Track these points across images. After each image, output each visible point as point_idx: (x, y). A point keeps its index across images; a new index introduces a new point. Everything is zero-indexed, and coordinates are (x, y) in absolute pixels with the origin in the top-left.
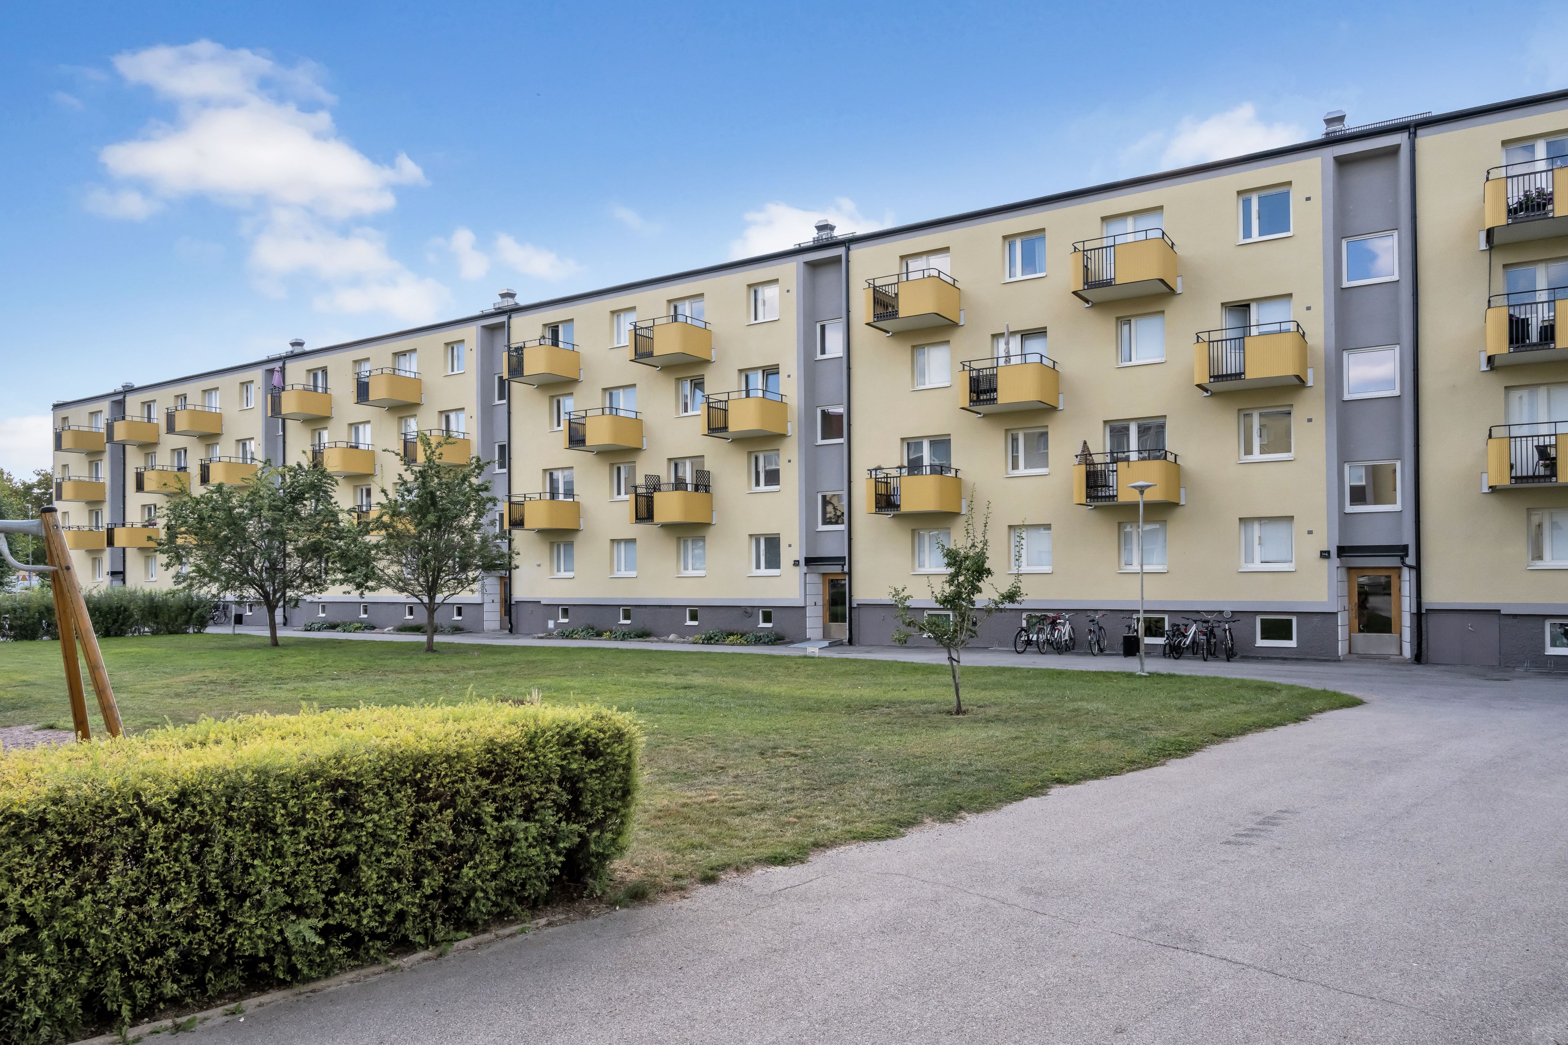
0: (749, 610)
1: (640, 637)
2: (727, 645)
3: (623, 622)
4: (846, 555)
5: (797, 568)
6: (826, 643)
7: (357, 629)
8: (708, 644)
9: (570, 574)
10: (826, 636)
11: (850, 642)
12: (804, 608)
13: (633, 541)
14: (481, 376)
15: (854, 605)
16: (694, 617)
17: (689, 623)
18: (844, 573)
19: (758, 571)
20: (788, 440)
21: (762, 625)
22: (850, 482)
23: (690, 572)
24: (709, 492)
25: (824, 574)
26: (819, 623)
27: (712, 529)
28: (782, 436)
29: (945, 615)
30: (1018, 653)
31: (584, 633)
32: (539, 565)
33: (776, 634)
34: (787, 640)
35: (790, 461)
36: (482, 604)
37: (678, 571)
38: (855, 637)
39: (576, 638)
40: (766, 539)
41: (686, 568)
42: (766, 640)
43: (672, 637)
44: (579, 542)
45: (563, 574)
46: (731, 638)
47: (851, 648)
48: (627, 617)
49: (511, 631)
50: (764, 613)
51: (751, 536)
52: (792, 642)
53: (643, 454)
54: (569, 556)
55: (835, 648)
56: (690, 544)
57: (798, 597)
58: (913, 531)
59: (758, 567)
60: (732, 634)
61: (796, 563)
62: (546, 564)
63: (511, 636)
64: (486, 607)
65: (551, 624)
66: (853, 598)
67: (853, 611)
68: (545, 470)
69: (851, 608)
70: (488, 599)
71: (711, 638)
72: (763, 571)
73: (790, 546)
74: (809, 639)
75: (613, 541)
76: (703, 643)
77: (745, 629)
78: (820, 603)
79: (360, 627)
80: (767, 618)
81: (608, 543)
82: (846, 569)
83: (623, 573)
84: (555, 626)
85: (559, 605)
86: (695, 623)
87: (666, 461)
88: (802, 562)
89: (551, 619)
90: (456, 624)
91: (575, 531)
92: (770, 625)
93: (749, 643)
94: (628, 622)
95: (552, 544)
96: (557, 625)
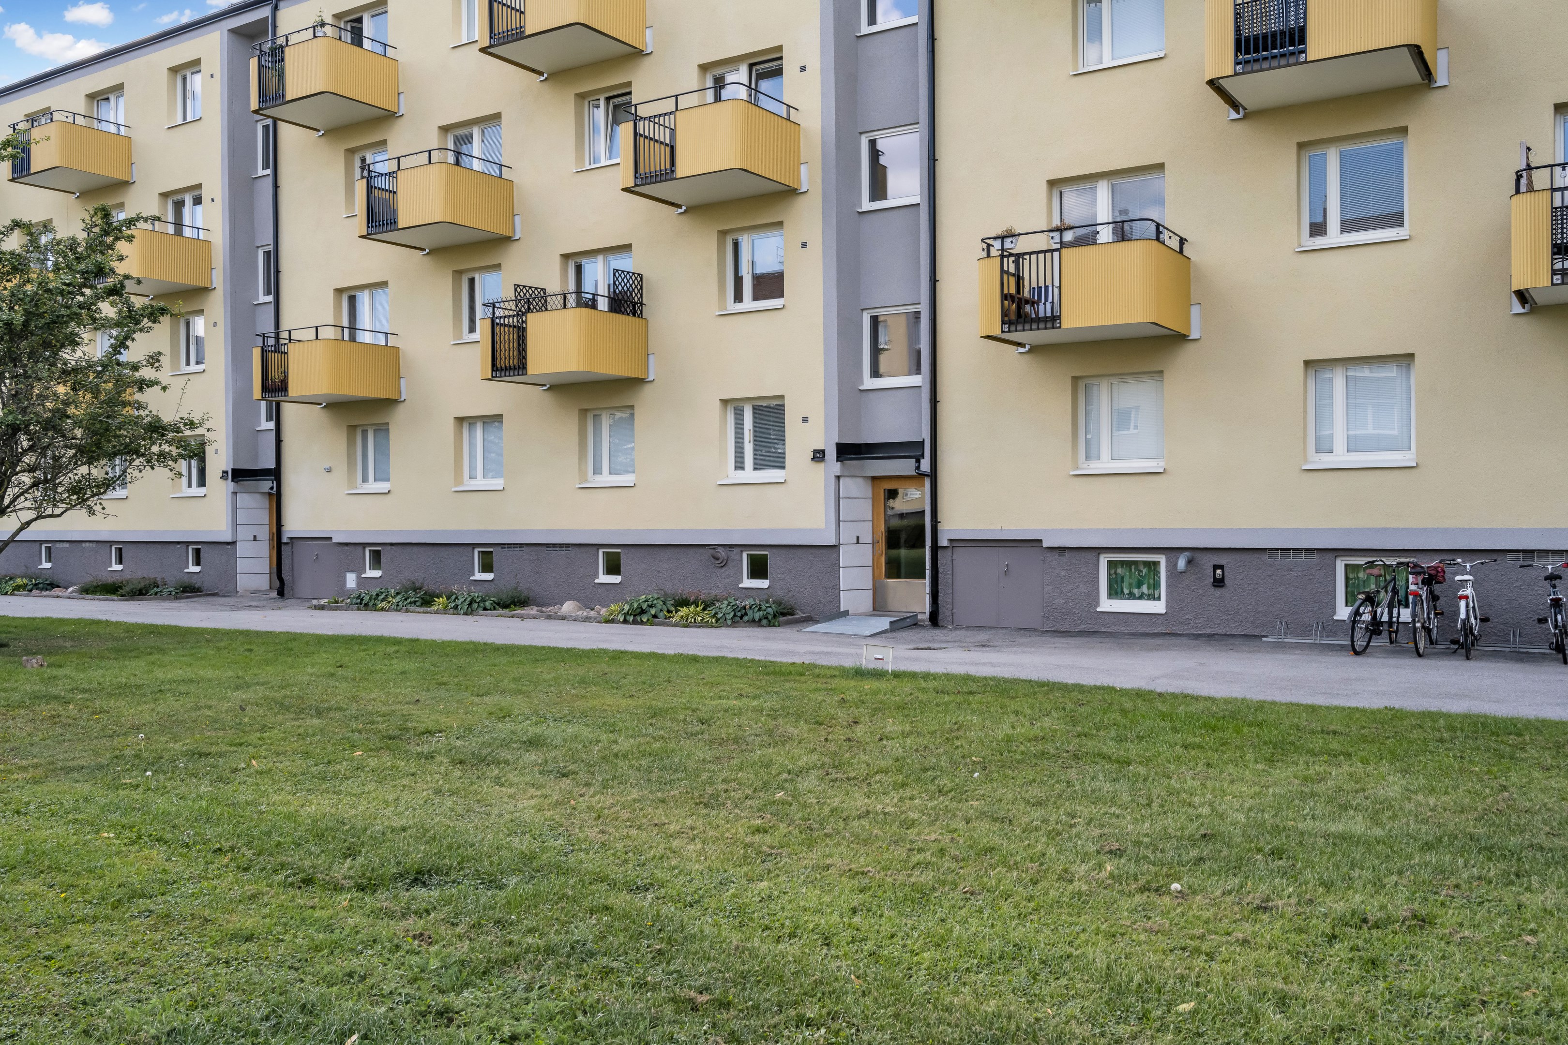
0: (722, 553)
1: (506, 606)
2: (675, 625)
3: (479, 576)
4: (926, 435)
5: (821, 466)
6: (884, 623)
7: (18, 588)
8: (635, 622)
9: (383, 487)
10: (879, 607)
11: (935, 619)
12: (835, 548)
13: (498, 418)
14: (230, 123)
15: (943, 542)
16: (613, 568)
17: (603, 578)
18: (922, 475)
19: (740, 473)
20: (801, 203)
21: (748, 583)
22: (934, 281)
23: (606, 479)
24: (641, 316)
25: (874, 479)
26: (866, 579)
27: (647, 389)
28: (790, 193)
29: (1147, 564)
30: (1357, 653)
31: (398, 599)
32: (329, 470)
33: (779, 603)
34: (799, 615)
35: (804, 245)
36: (234, 543)
37: (583, 477)
38: (944, 611)
39: (382, 609)
40: (755, 408)
41: (597, 471)
42: (757, 616)
43: (568, 607)
44: (398, 420)
45: (372, 486)
46: (684, 611)
47: (937, 633)
48: (487, 567)
49: (281, 593)
50: (753, 560)
51: (725, 402)
52: (810, 620)
53: (515, 248)
54: (383, 450)
55: (906, 634)
56: (605, 422)
57: (822, 525)
58: (1075, 379)
59: (740, 465)
60: (685, 603)
61: (819, 456)
62: (341, 470)
63: (281, 603)
64: (241, 549)
65: (351, 580)
66: (940, 527)
67: (940, 553)
68: (339, 291)
69: (935, 548)
70: (244, 534)
71: (643, 612)
72: (750, 474)
73: (805, 420)
74: (846, 613)
75: (460, 420)
76: (625, 621)
77: (714, 592)
78: (867, 537)
79: (24, 586)
80: (759, 569)
81: (451, 424)
82: (925, 465)
83: (480, 483)
84: (358, 584)
85: (364, 545)
86: (616, 579)
87: (558, 259)
88: (831, 454)
89: (352, 571)
90: (186, 580)
91: (389, 404)
92: (764, 584)
93: (719, 622)
94: (489, 576)
95: (352, 429)
96: (361, 581)
